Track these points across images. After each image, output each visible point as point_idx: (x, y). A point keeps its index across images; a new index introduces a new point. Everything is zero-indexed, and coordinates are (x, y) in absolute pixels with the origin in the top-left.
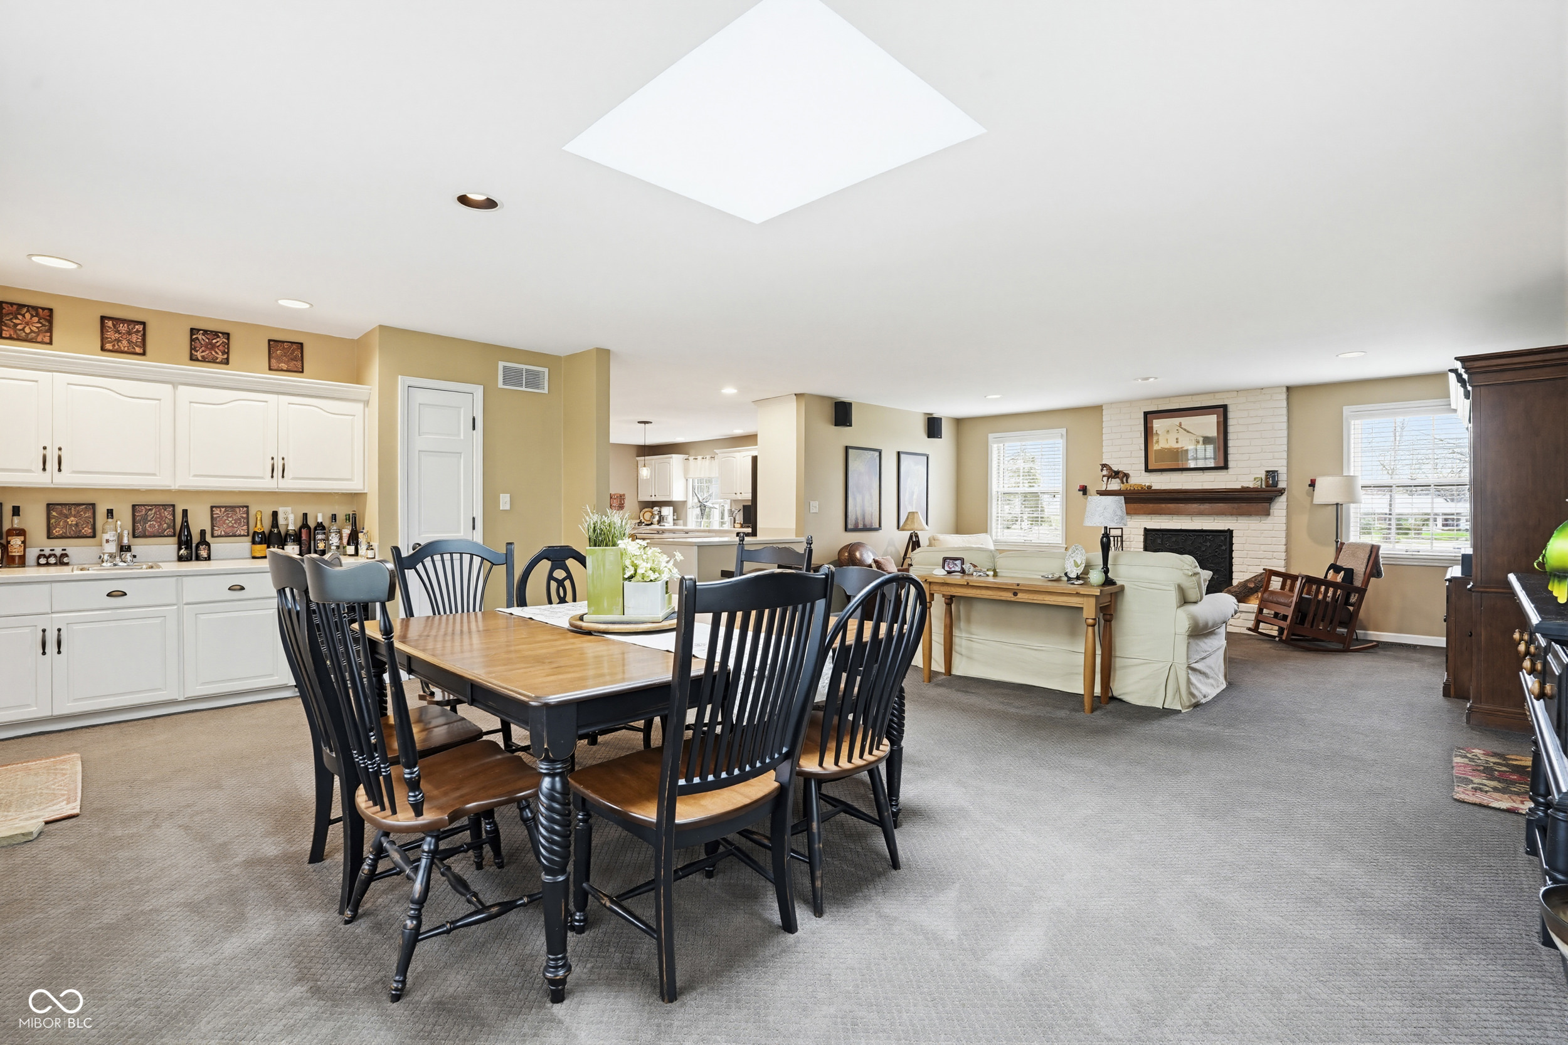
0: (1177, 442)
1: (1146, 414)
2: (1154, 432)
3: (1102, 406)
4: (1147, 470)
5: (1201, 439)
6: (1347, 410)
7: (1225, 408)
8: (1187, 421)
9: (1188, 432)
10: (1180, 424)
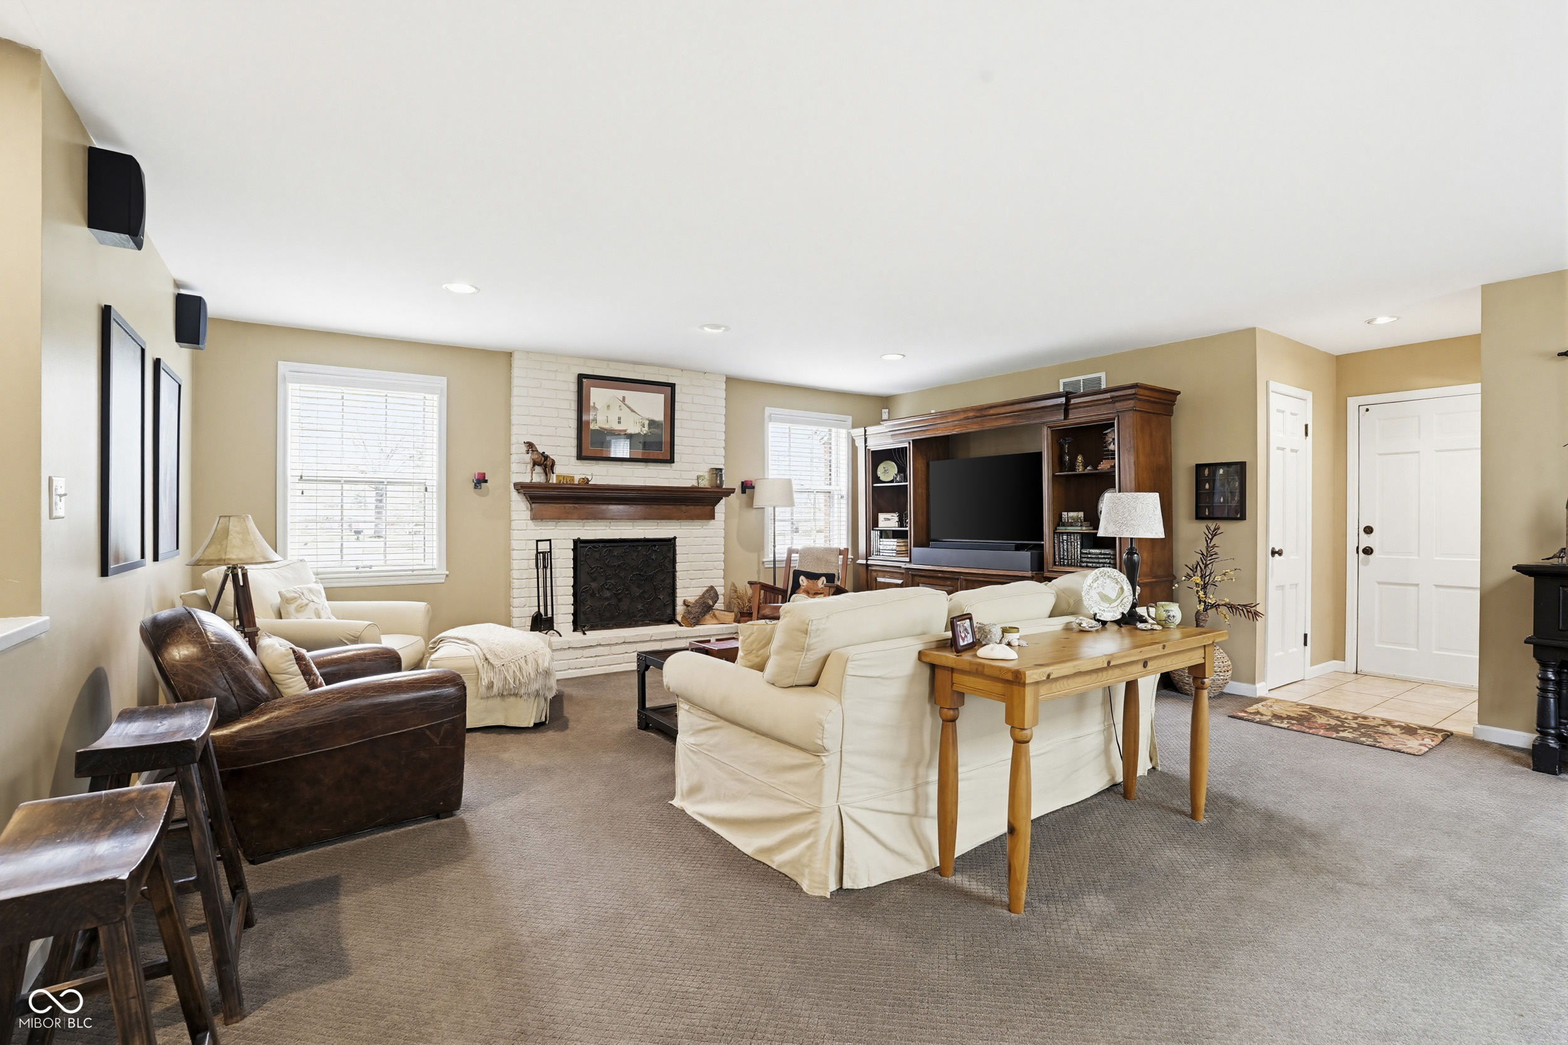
0: (619, 422)
1: (581, 377)
2: (592, 404)
3: (510, 354)
4: (580, 457)
5: (647, 423)
6: (768, 411)
7: (672, 386)
8: (634, 397)
9: (633, 411)
10: (624, 398)
